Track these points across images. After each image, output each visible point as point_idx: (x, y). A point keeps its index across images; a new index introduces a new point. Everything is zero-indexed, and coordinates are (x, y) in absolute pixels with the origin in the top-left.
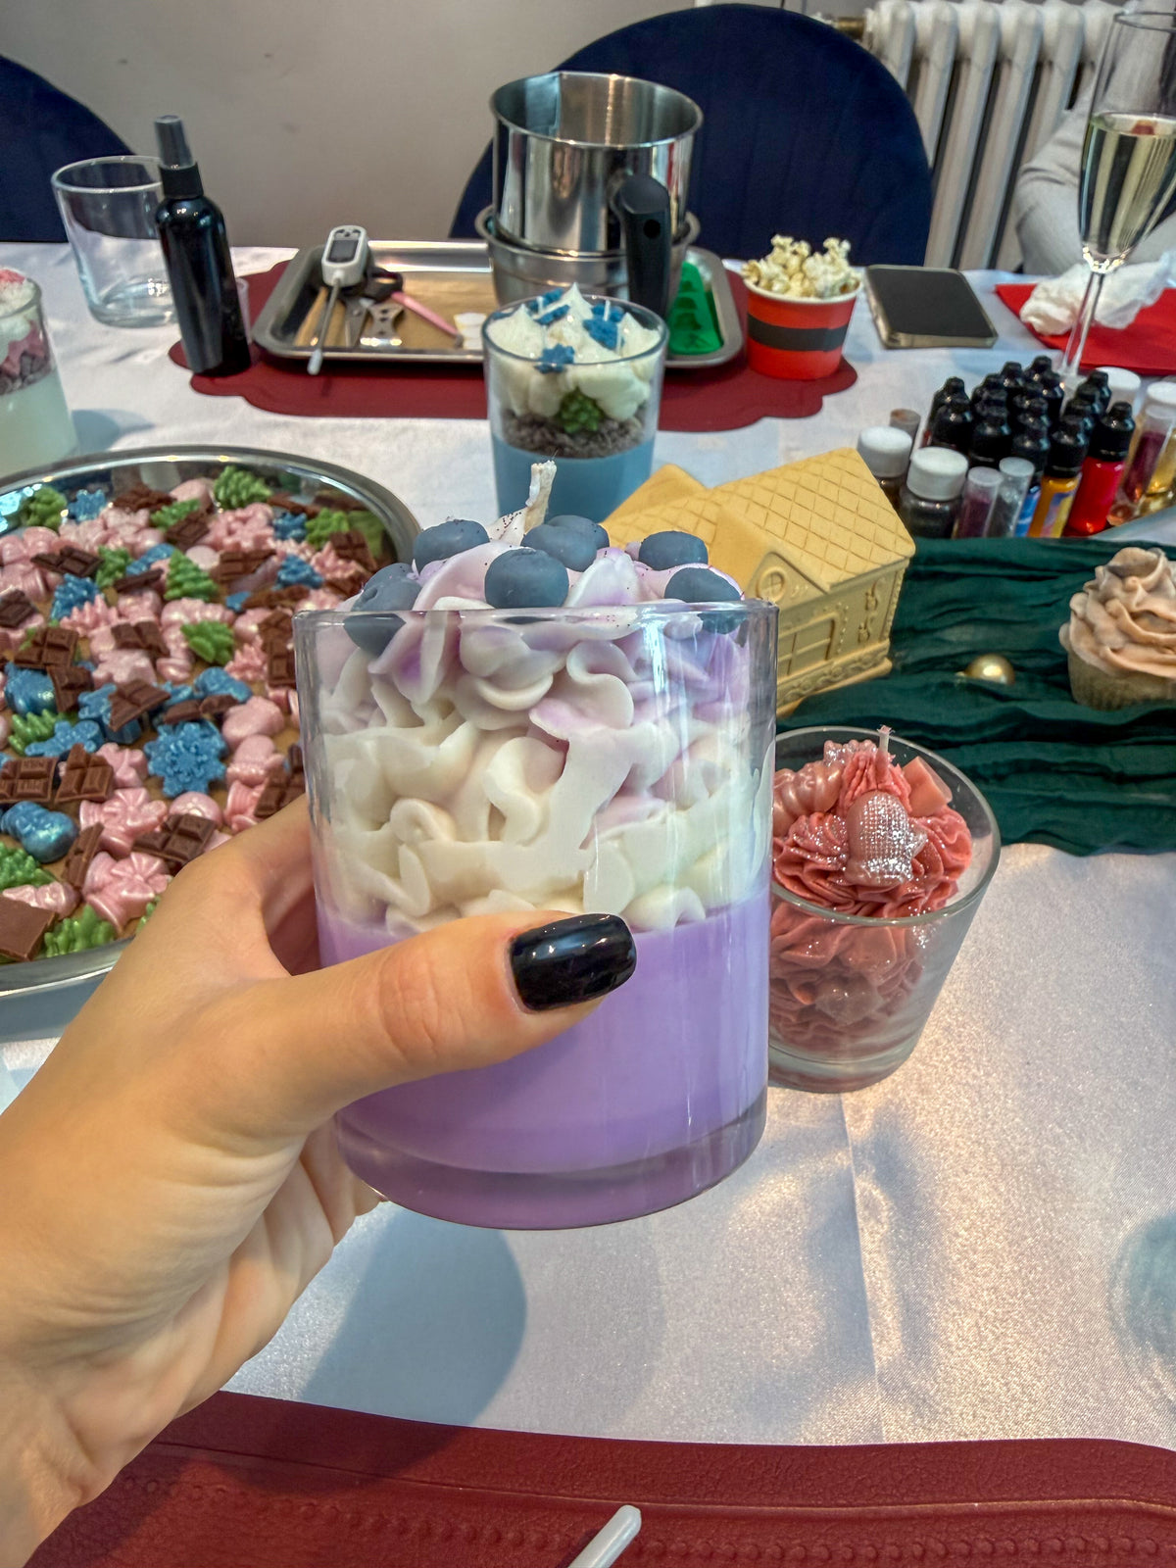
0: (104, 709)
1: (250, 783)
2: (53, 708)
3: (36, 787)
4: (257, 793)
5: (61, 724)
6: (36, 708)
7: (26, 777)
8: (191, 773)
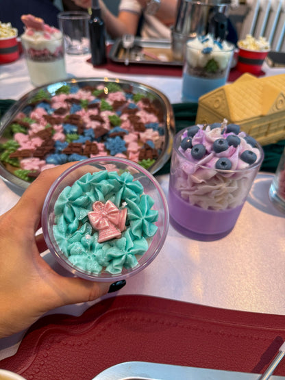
0: (92, 133)
1: (134, 153)
2: (77, 133)
3: (78, 150)
4: (137, 154)
5: (81, 137)
6: (72, 132)
7: (75, 147)
8: (118, 149)
